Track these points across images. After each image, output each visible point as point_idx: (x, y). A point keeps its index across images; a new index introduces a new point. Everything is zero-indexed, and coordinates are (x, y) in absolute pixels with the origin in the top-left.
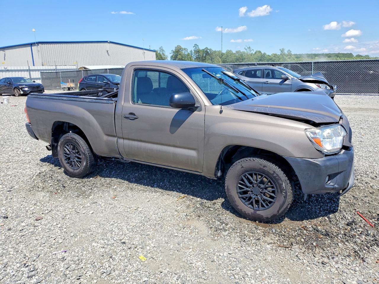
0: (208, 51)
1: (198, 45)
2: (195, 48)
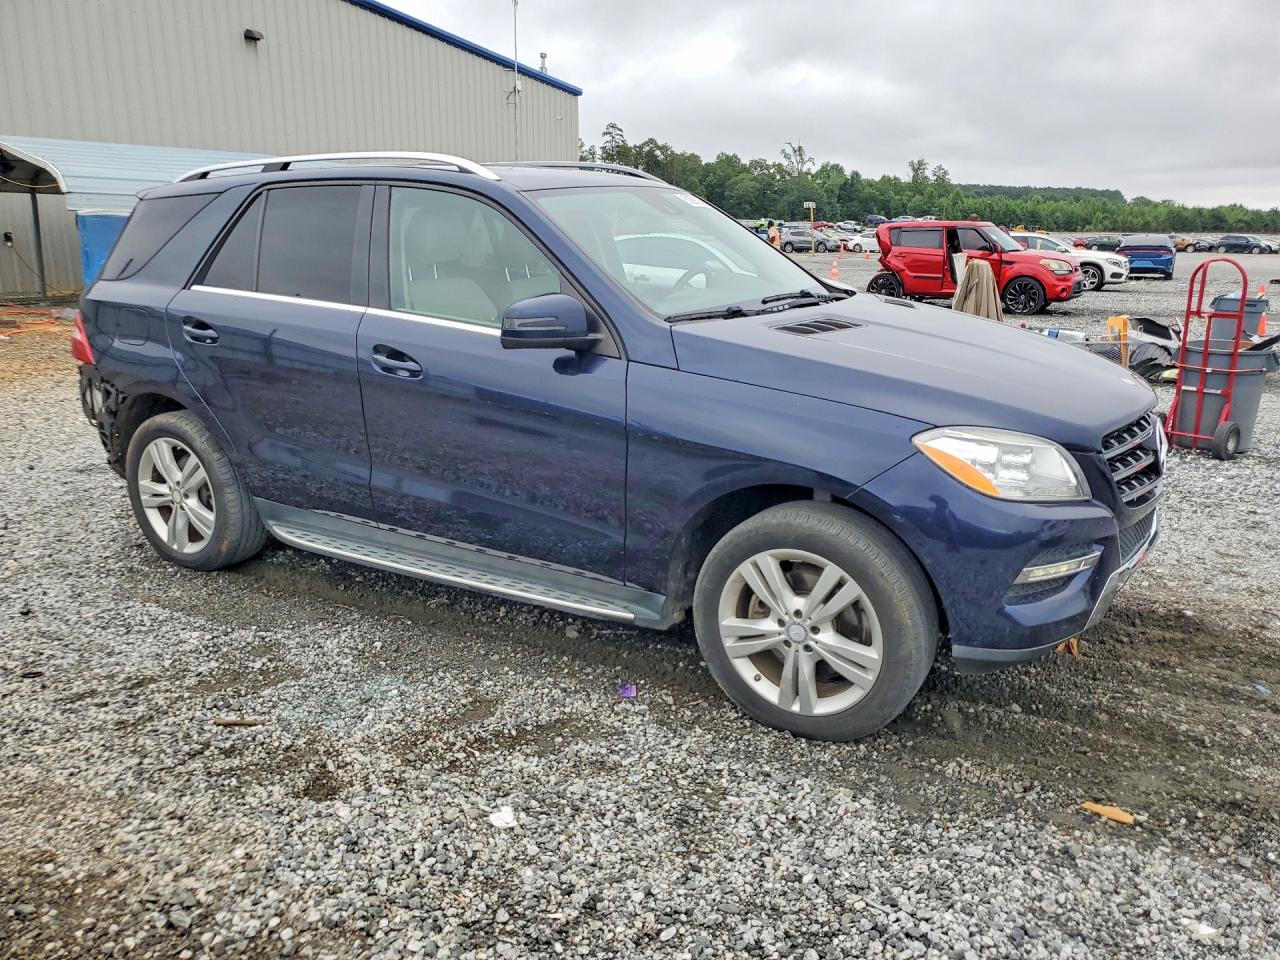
0: (658, 153)
1: (620, 130)
2: (608, 138)
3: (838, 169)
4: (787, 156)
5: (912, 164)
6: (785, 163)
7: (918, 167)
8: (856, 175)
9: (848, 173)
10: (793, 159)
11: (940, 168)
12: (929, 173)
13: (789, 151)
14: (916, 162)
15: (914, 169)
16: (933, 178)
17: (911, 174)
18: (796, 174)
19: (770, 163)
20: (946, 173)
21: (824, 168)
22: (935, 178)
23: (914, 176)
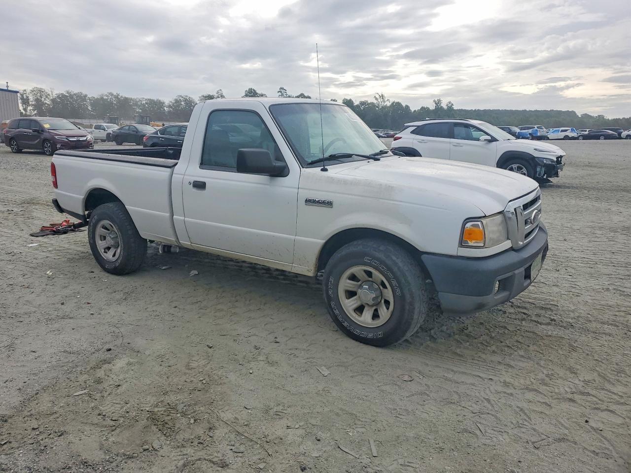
3: (399, 104)
4: (376, 99)
5: (435, 101)
6: (375, 102)
7: (438, 103)
8: (407, 107)
9: (404, 106)
10: (379, 100)
11: (450, 103)
12: (444, 105)
13: (377, 96)
14: (436, 100)
15: (436, 103)
16: (445, 107)
17: (435, 105)
18: (380, 107)
19: (369, 102)
20: (452, 105)
21: (393, 104)
22: (446, 107)
23: (436, 107)
